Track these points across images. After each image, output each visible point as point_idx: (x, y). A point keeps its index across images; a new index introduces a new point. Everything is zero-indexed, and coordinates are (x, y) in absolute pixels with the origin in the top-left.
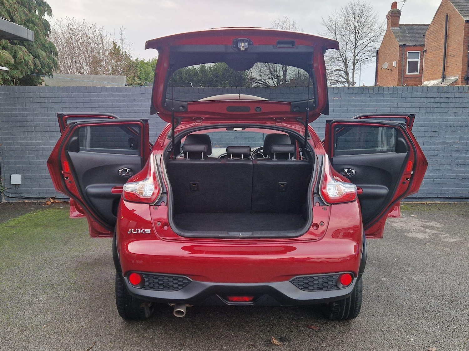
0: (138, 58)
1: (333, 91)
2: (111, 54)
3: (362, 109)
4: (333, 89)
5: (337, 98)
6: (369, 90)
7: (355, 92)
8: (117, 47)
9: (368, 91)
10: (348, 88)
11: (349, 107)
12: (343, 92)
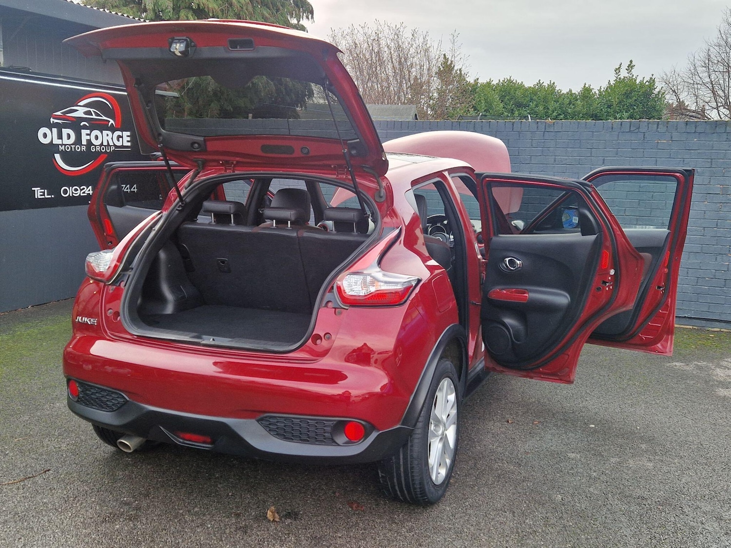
0: (478, 79)
1: (657, 128)
2: (440, 74)
3: (711, 162)
4: (658, 125)
5: (665, 141)
6: (728, 127)
7: (699, 130)
8: (449, 62)
9: (726, 130)
10: (687, 124)
11: (687, 156)
12: (676, 129)
